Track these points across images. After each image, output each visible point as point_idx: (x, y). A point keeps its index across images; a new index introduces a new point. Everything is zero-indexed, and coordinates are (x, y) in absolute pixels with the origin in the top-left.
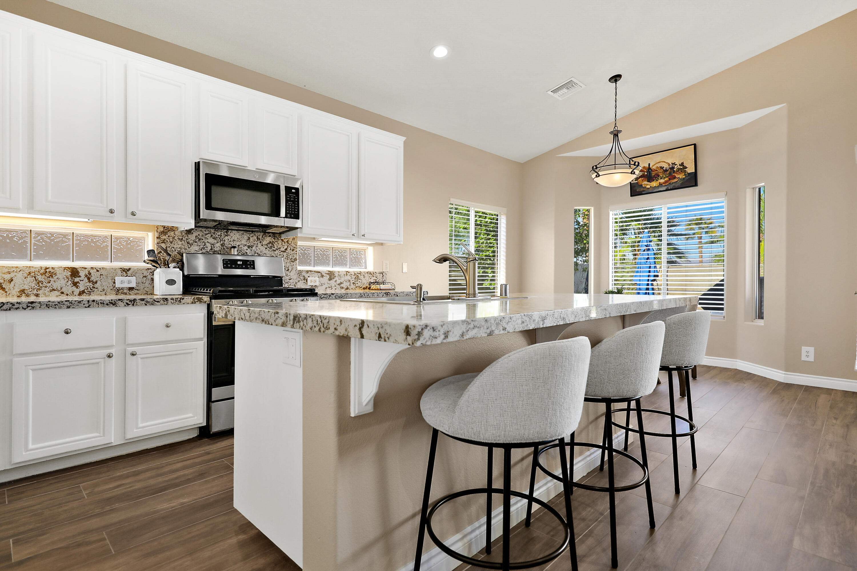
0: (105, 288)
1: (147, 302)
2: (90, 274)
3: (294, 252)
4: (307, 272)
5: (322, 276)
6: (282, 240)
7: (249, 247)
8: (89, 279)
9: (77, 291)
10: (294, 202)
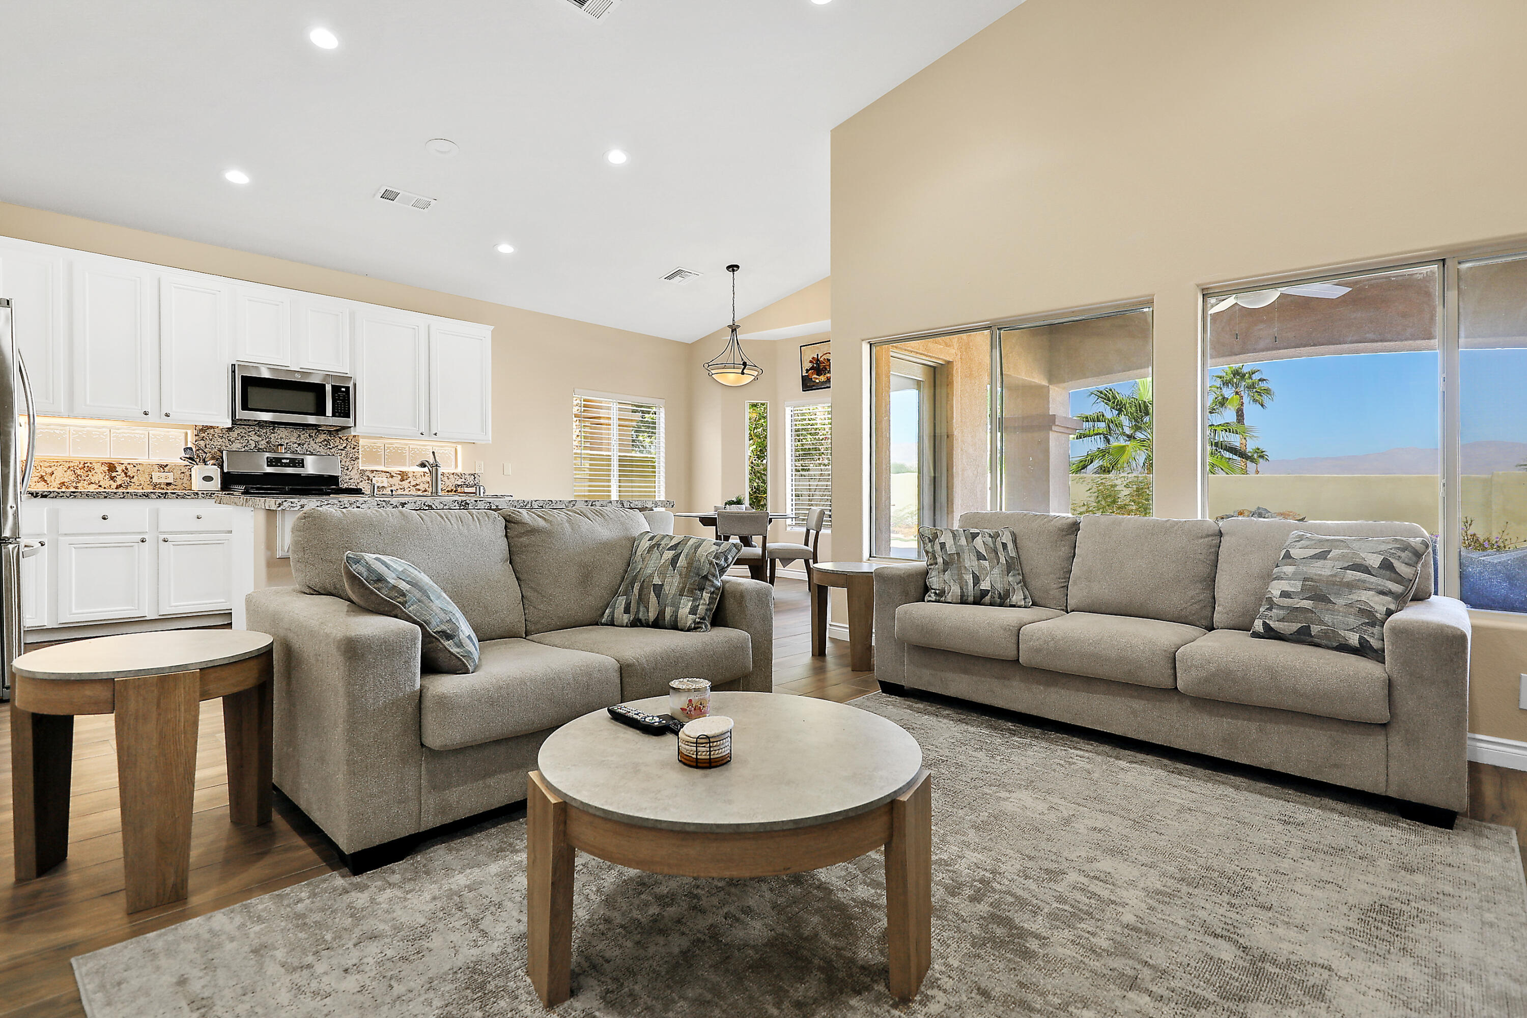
0: (142, 483)
1: (178, 495)
2: (127, 469)
3: (355, 450)
4: (372, 471)
5: (392, 477)
6: (340, 438)
7: (299, 444)
8: (126, 473)
9: (114, 485)
10: (344, 401)
